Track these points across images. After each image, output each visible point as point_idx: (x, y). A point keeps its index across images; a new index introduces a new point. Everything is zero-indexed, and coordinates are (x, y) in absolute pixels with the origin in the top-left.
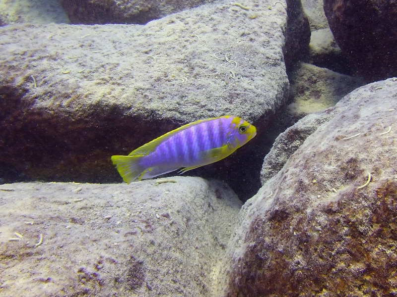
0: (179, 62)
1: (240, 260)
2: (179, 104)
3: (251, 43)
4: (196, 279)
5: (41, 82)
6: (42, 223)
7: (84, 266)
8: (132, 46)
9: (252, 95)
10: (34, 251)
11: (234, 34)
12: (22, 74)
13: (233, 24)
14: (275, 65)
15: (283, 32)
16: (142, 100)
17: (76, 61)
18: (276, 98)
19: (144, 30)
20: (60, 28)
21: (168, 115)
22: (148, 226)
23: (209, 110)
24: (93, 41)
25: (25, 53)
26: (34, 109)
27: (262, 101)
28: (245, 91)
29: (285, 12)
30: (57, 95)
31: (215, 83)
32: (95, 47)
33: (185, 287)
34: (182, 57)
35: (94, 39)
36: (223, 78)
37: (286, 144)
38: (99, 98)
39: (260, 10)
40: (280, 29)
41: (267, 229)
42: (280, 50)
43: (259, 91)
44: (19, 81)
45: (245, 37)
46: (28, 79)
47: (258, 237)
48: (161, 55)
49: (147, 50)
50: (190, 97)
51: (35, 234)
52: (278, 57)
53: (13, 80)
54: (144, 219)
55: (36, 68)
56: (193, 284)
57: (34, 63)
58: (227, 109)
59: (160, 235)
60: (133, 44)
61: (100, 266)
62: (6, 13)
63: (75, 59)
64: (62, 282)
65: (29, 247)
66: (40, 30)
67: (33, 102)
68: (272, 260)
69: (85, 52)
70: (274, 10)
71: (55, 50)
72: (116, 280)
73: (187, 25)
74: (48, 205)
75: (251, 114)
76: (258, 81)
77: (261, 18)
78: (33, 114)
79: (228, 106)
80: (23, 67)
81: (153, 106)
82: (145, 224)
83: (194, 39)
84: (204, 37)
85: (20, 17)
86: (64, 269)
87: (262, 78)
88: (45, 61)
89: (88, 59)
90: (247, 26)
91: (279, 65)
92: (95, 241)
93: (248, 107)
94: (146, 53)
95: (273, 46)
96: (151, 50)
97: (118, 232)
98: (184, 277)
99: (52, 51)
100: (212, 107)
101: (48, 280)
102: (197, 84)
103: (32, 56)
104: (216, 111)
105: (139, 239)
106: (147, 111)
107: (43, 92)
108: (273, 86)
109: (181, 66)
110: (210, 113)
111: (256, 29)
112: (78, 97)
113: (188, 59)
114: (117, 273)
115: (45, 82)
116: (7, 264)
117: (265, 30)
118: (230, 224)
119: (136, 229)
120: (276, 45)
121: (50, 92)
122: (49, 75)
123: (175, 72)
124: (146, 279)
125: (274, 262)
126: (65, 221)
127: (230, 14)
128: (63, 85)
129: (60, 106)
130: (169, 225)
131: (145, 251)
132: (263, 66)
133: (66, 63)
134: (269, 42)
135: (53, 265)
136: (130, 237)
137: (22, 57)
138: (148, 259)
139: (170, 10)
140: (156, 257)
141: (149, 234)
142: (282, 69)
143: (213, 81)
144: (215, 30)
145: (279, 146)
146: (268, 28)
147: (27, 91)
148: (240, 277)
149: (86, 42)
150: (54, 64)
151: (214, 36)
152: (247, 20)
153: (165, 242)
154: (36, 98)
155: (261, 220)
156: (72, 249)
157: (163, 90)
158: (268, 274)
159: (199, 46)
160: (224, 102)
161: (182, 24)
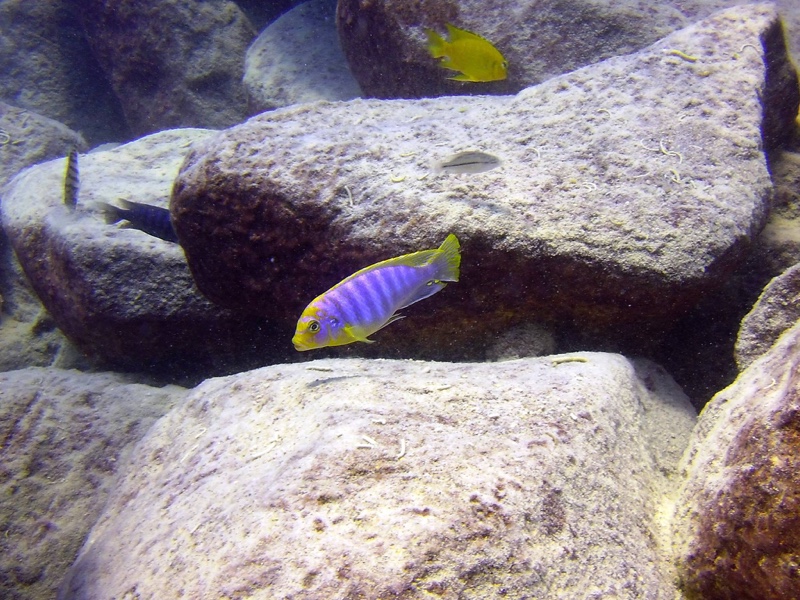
0: (579, 158)
1: (721, 493)
2: (585, 230)
3: (703, 120)
4: (638, 522)
5: (361, 197)
6: (398, 422)
7: (477, 492)
8: (496, 133)
9: (712, 210)
10: (396, 465)
11: (672, 105)
12: (330, 184)
13: (670, 87)
14: (748, 157)
15: (759, 98)
16: (523, 223)
17: (412, 161)
18: (753, 215)
19: (516, 105)
20: (371, 107)
21: (568, 247)
22: (561, 432)
23: (638, 239)
24: (434, 126)
25: (331, 150)
26: (352, 240)
27: (731, 221)
28: (699, 204)
29: (761, 61)
30: (387, 218)
31: (646, 191)
32: (438, 136)
33: (625, 534)
34: (584, 148)
35: (435, 122)
36: (660, 183)
37: (784, 296)
38: (454, 221)
39: (716, 60)
40: (754, 93)
41: (775, 442)
42: (756, 130)
43: (723, 204)
44: (327, 195)
45: (692, 110)
46: (341, 192)
47: (758, 456)
48: (547, 145)
49: (524, 138)
50: (603, 218)
51: (393, 439)
52: (753, 142)
53: (317, 193)
54: (552, 420)
55: (350, 174)
56: (636, 531)
57: (348, 166)
58: (669, 236)
59: (580, 448)
60: (500, 129)
61: (501, 493)
62: (259, 83)
63: (410, 158)
64: (449, 516)
65: (388, 460)
66: (341, 110)
67: (348, 229)
68: (787, 495)
69: (425, 145)
70: (742, 61)
71: (378, 144)
72: (527, 517)
73: (589, 93)
74: (399, 394)
75: (711, 244)
76: (721, 186)
77: (719, 75)
78: (348, 247)
79: (671, 230)
80: (332, 172)
81: (540, 233)
82: (556, 429)
83: (603, 116)
84: (620, 113)
85: (281, 90)
86: (447, 496)
87: (727, 182)
88: (364, 163)
89: (429, 156)
90: (696, 90)
91: (756, 157)
92: (484, 453)
93: (707, 232)
94: (524, 143)
95: (746, 124)
96: (530, 139)
97: (516, 440)
98: (622, 519)
99: (372, 144)
100: (643, 234)
101: (426, 512)
102: (614, 195)
103: (343, 155)
104: (650, 240)
105: (553, 453)
106: (532, 242)
107: (365, 212)
108: (746, 195)
109: (584, 164)
110: (640, 244)
111: (712, 95)
112: (421, 220)
113: (595, 151)
114: (527, 506)
115: (367, 196)
116: (359, 483)
117: (729, 96)
118: (673, 434)
119: (544, 437)
120: (750, 121)
121: (375, 213)
122: (372, 184)
123: (575, 175)
124: (568, 519)
125: (791, 500)
126: (429, 420)
127: (663, 70)
128: (395, 201)
129: (392, 235)
130: (593, 432)
131: (562, 473)
132: (727, 160)
133: (397, 164)
134: (736, 117)
135: (429, 488)
136: (538, 449)
137: (328, 156)
138: (566, 487)
139: (540, 67)
140: (579, 484)
141: (565, 446)
142: (759, 164)
143: (642, 189)
144: (637, 99)
145: (772, 300)
146: (733, 91)
147: (338, 211)
148: (724, 523)
149: (423, 129)
150: (379, 166)
151: (637, 110)
152: (694, 78)
153: (590, 459)
154: (354, 222)
155: (763, 427)
156: (454, 465)
157: (558, 206)
158: (779, 518)
159: (613, 128)
160: (663, 224)
161: (580, 91)
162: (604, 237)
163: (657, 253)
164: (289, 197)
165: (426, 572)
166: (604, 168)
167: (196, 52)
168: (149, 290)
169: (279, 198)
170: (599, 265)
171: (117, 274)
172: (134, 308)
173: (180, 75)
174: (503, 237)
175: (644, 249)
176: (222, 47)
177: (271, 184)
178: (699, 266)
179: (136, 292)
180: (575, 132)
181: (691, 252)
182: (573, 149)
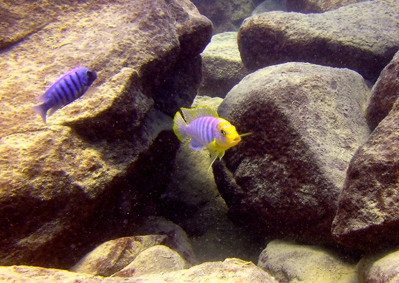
162: (358, 41)
163: (372, 46)
164: (273, 29)
165: (304, 84)
166: (360, 26)
167: (235, 11)
168: (224, 70)
169: (270, 29)
170: (356, 49)
171: (215, 65)
172: (220, 76)
173: (229, 18)
174: (331, 40)
175: (368, 45)
176: (244, 10)
177: (268, 26)
178: (383, 51)
179: (220, 71)
180: (354, 17)
181: (381, 47)
182: (352, 21)
